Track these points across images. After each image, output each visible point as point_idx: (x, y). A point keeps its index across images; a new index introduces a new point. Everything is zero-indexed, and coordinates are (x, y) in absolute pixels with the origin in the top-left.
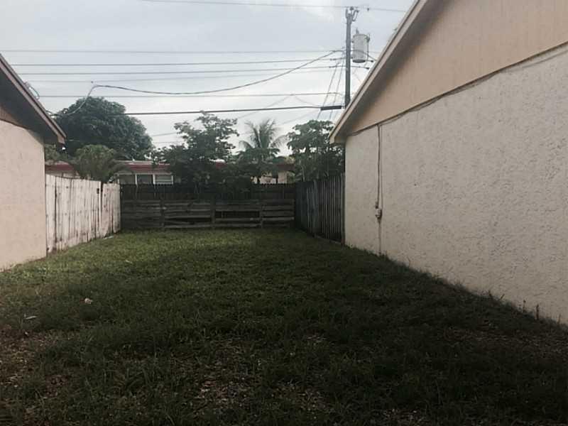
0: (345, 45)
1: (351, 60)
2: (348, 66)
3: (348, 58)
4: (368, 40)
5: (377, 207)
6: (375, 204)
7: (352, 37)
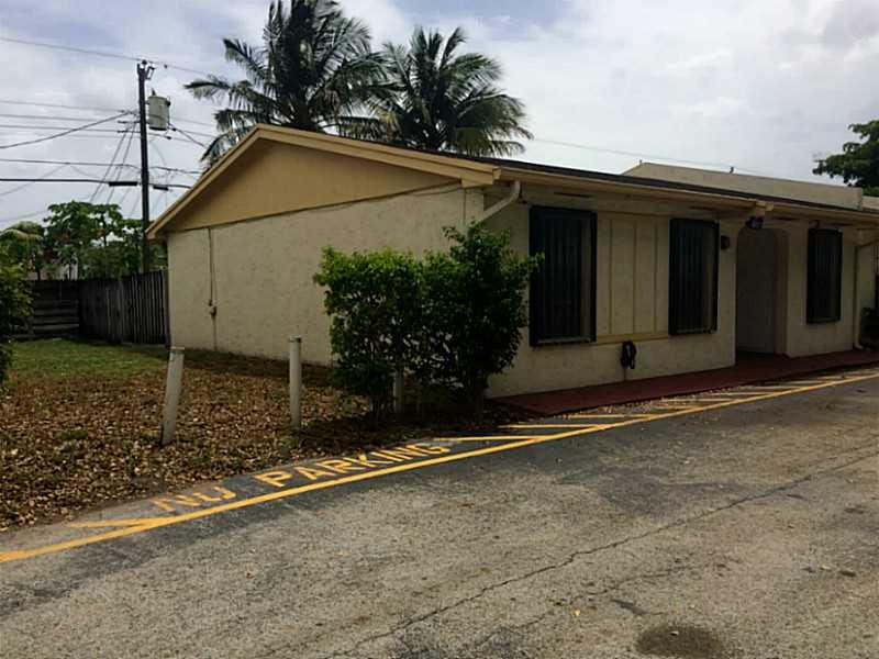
0: (138, 107)
1: (147, 126)
2: (143, 132)
3: (143, 122)
4: (168, 104)
5: (210, 305)
6: (207, 302)
7: (146, 99)
